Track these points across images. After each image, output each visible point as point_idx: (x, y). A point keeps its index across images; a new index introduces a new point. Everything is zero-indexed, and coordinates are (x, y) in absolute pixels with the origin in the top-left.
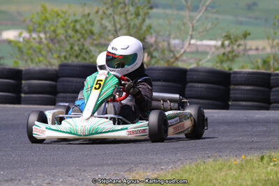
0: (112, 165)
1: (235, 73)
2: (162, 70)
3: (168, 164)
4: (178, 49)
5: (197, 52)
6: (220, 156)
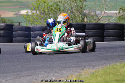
0: (74, 67)
2: (93, 24)
3: (99, 66)
4: (99, 15)
5: (108, 16)
6: (122, 61)
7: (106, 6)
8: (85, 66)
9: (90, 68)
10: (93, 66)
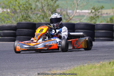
0: (42, 68)
1: (97, 25)
2: (64, 24)
3: (67, 67)
4: (71, 14)
5: (80, 16)
6: (91, 63)
7: (78, 6)
8: (53, 67)
9: (58, 69)
10: (61, 67)
